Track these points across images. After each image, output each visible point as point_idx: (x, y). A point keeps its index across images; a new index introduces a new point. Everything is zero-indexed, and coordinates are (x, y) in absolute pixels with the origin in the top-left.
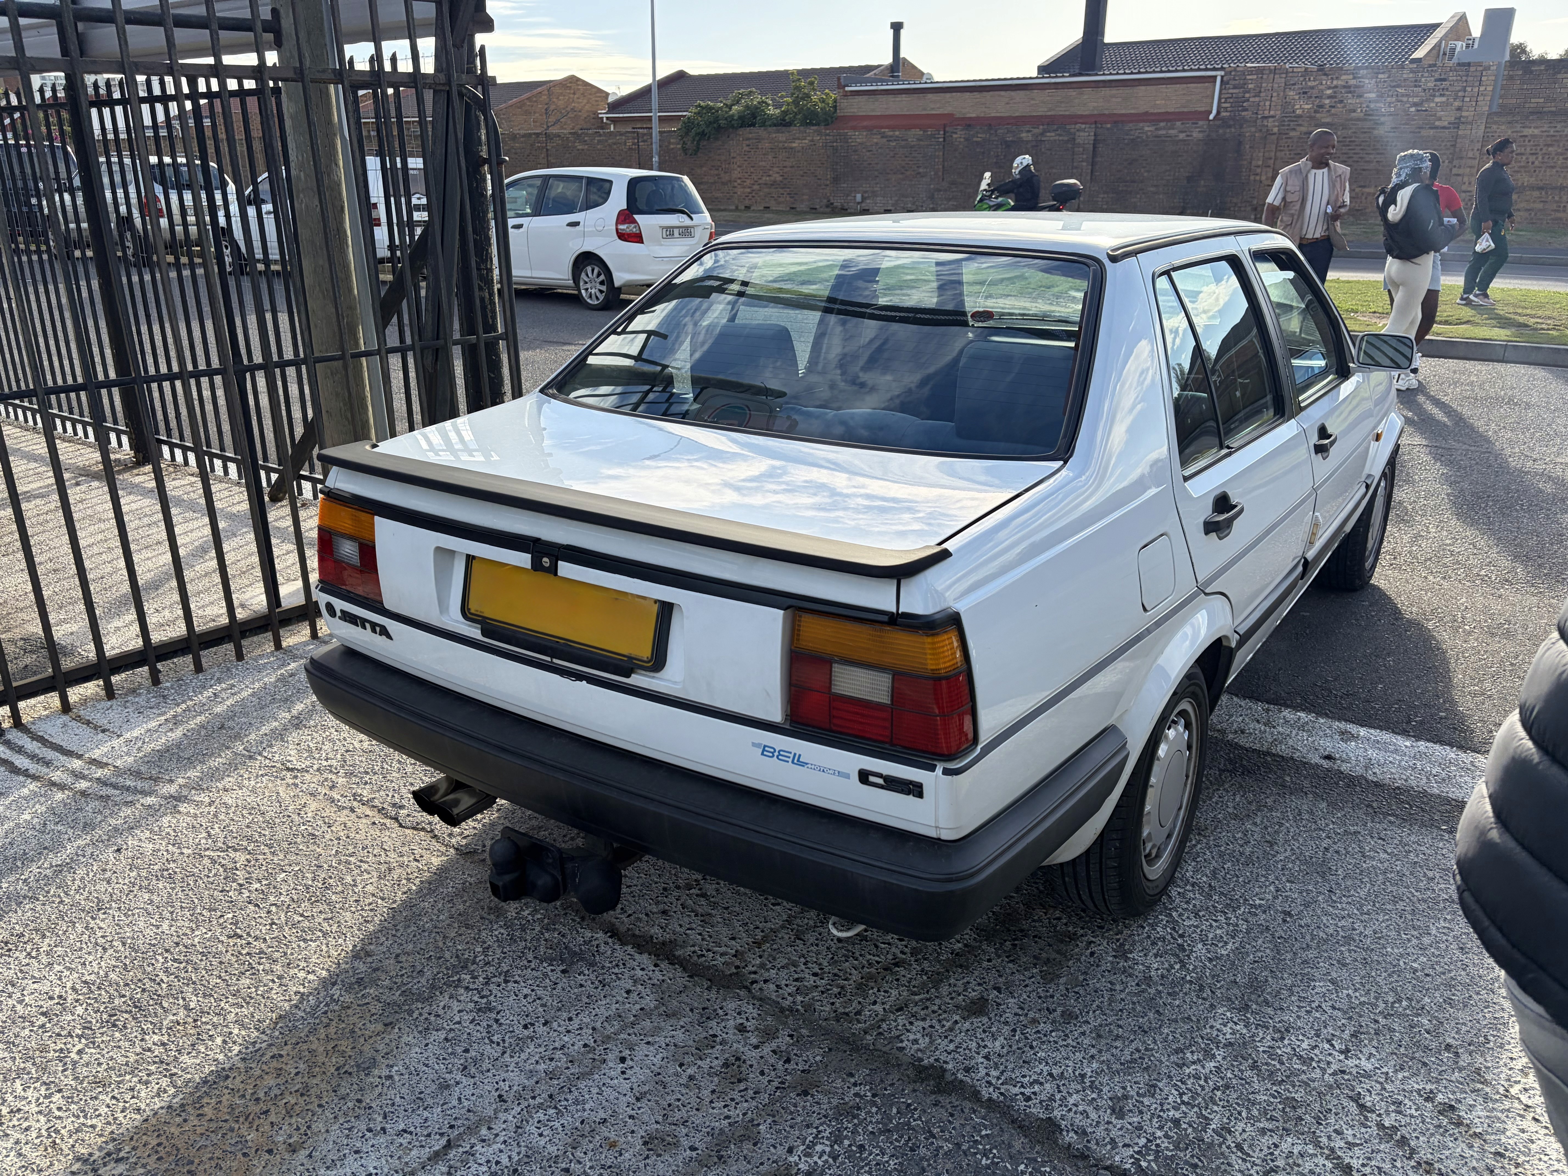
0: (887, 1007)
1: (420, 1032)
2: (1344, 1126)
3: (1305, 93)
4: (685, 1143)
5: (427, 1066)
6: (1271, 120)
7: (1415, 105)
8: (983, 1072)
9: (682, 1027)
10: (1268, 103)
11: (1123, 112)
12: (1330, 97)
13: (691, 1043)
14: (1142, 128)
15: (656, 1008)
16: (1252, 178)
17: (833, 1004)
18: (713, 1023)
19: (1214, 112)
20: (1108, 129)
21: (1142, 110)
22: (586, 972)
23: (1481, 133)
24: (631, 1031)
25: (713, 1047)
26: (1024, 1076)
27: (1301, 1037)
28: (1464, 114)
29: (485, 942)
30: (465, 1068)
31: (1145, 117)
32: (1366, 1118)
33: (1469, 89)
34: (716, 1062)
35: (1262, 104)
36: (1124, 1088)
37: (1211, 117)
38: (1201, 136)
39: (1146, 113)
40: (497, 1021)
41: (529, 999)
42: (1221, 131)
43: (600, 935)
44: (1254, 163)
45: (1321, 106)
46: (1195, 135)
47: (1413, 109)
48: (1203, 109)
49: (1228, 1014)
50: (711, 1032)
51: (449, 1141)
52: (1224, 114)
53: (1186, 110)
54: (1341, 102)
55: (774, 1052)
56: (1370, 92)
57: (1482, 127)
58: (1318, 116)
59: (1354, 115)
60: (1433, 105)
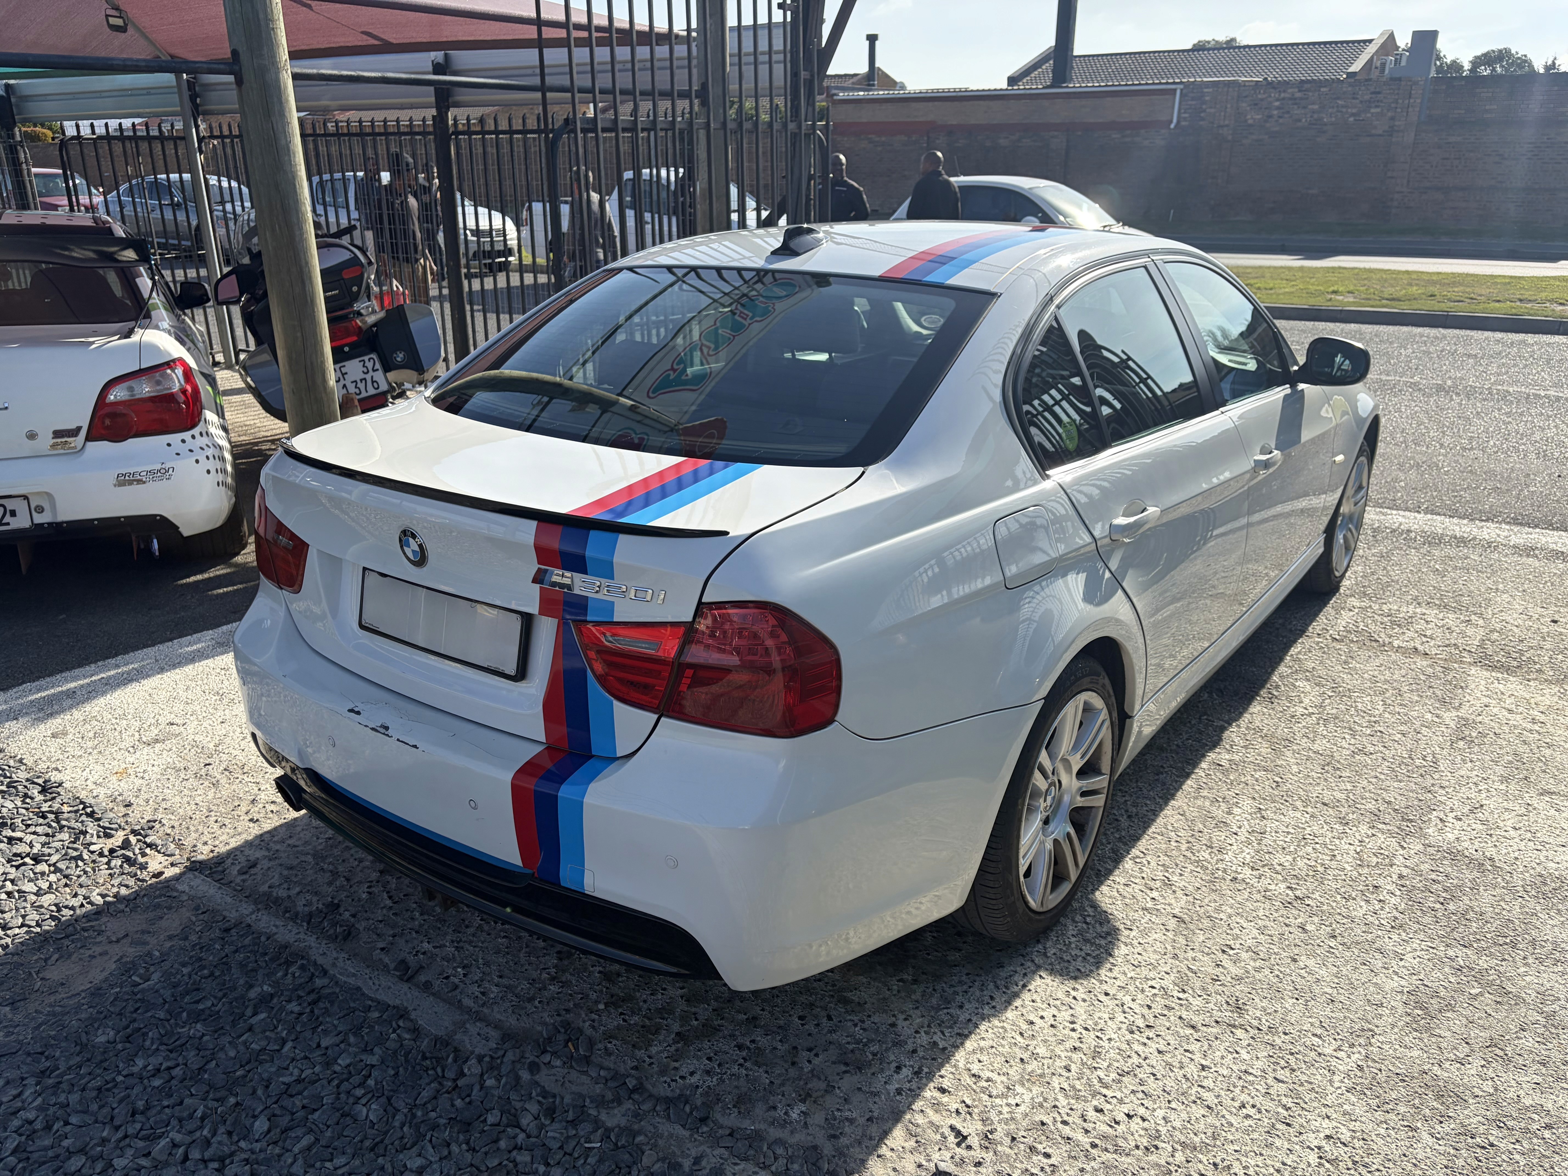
3: (1255, 104)
6: (1226, 129)
7: (1353, 115)
10: (1222, 114)
11: (1092, 121)
12: (1278, 108)
14: (1110, 135)
16: (1209, 180)
19: (1175, 120)
20: (1079, 136)
21: (1109, 119)
23: (1411, 140)
28: (1397, 123)
31: (1113, 125)
33: (1400, 101)
35: (1217, 114)
37: (1172, 126)
38: (1163, 143)
39: (1115, 122)
42: (1181, 139)
44: (1210, 167)
45: (1270, 117)
46: (1158, 142)
47: (1351, 119)
48: (1164, 118)
53: (1148, 119)
54: (1288, 112)
56: (1313, 104)
57: (1413, 134)
58: (1268, 125)
59: (1299, 124)
60: (1369, 115)
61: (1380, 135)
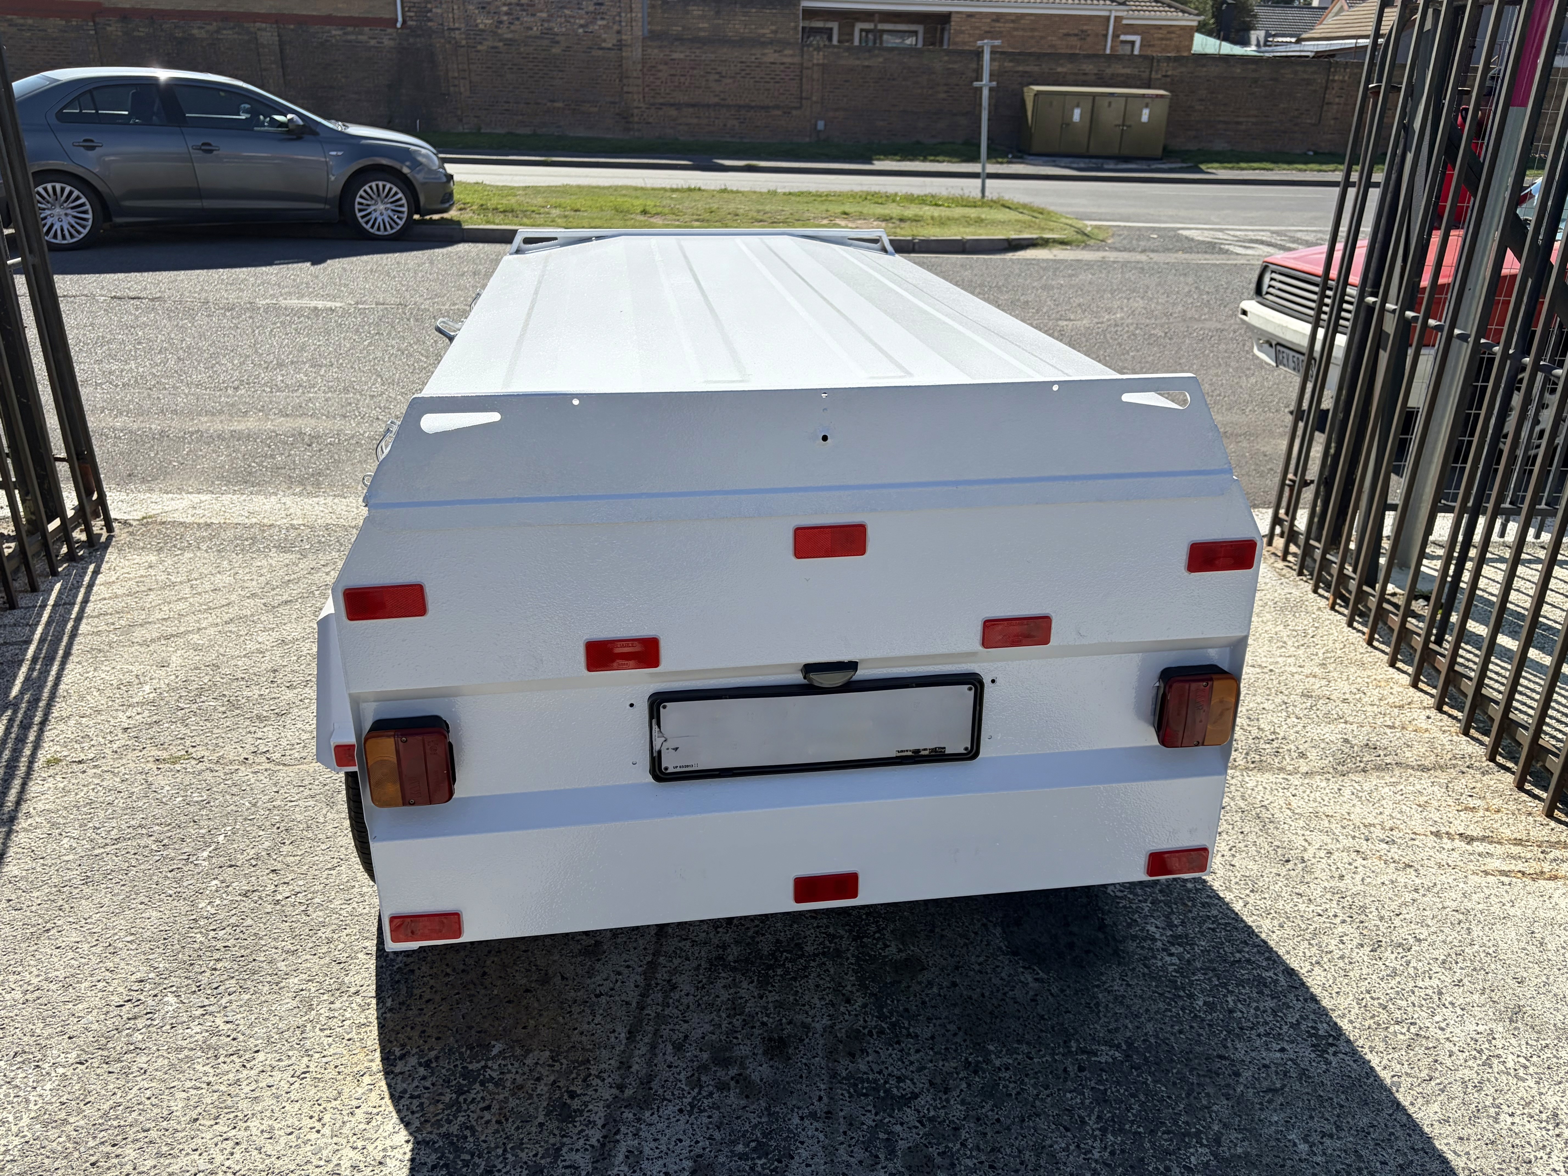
3: (483, 8)
6: (457, 32)
7: (582, 26)
10: (450, 15)
11: (304, 13)
12: (507, 14)
14: (329, 32)
16: (452, 89)
19: (400, 19)
20: (292, 30)
21: (324, 12)
23: (639, 55)
28: (624, 37)
31: (329, 20)
33: (623, 15)
35: (445, 15)
37: (399, 25)
38: (392, 43)
39: (330, 17)
42: (411, 40)
44: (450, 74)
45: (501, 22)
46: (387, 42)
47: (581, 30)
48: (388, 16)
52: (410, 23)
53: (370, 16)
54: (518, 19)
56: (541, 11)
57: (640, 50)
58: (500, 31)
59: (530, 33)
60: (597, 27)
61: (609, 49)
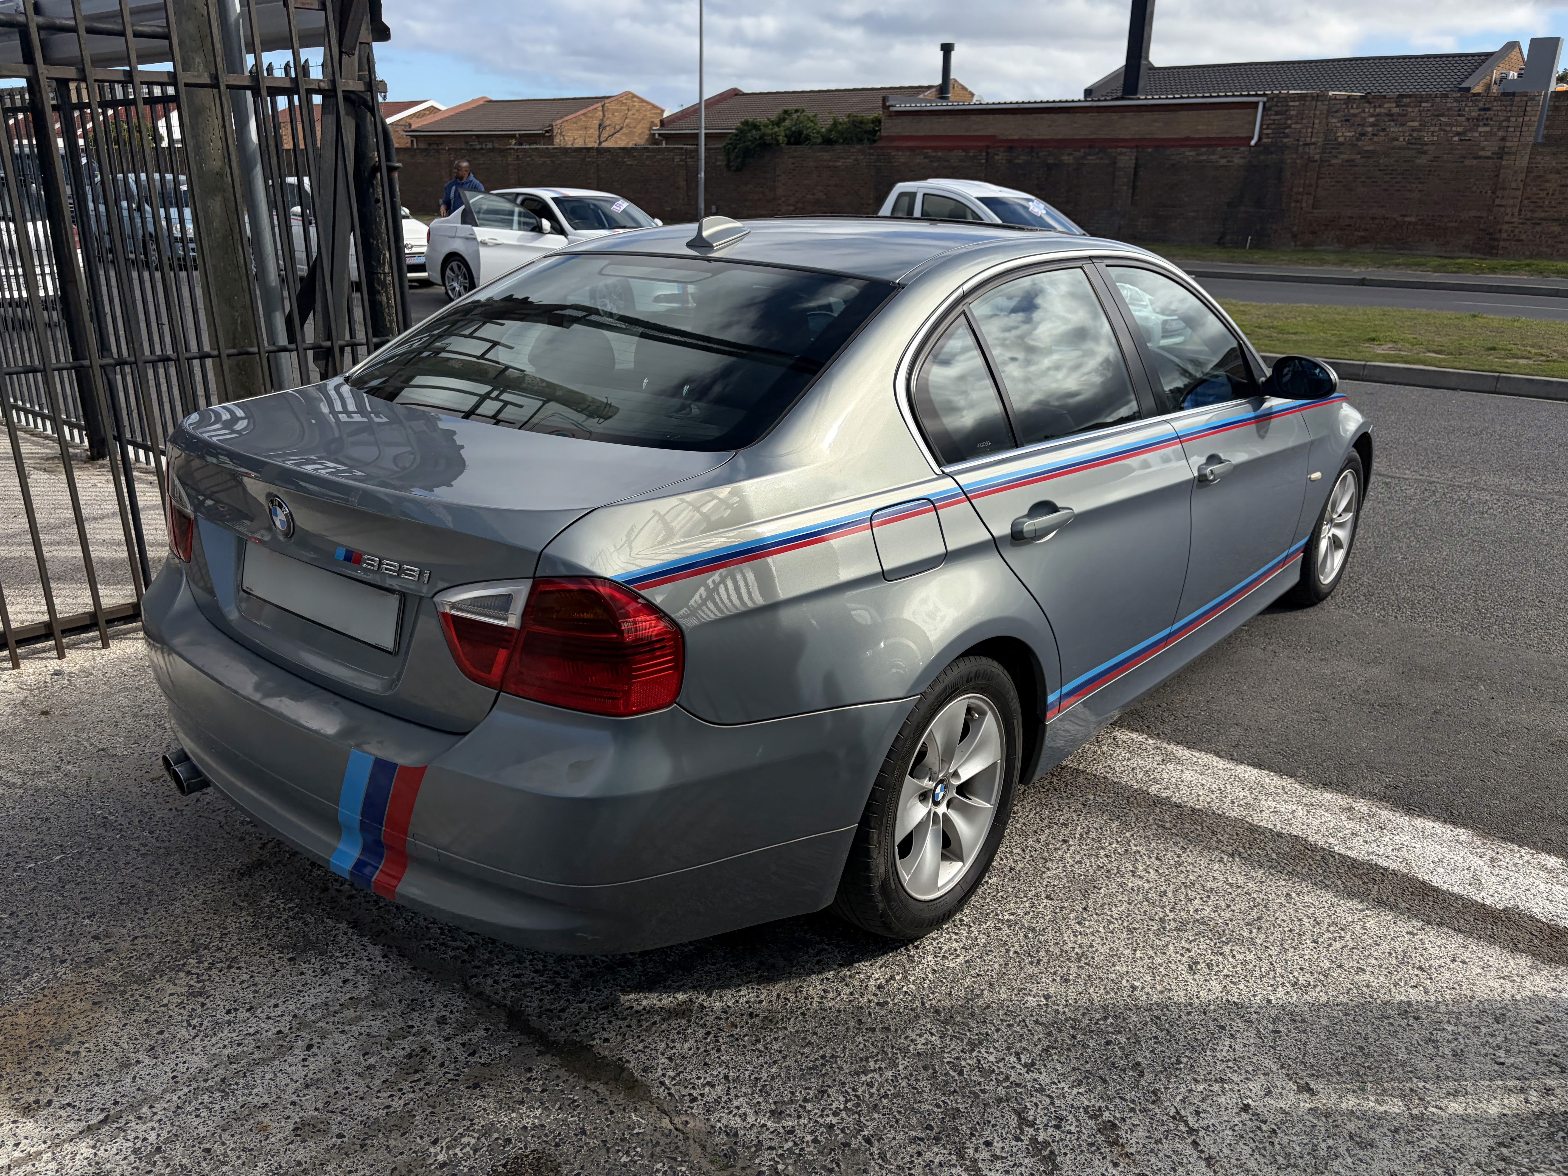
0: (593, 1005)
1: (124, 1013)
2: (997, 1139)
3: (1347, 120)
4: (335, 1129)
5: (116, 1044)
7: (1458, 134)
8: (660, 1072)
9: (384, 1017)
11: (1165, 136)
13: (385, 1033)
14: (1183, 153)
15: (366, 997)
17: (541, 1000)
18: (416, 1014)
19: (1256, 137)
20: (1149, 153)
21: (1183, 135)
22: (313, 961)
23: (1525, 164)
24: (331, 1019)
25: (405, 1038)
26: (699, 1078)
27: (991, 1050)
28: (1508, 144)
29: (225, 928)
30: (153, 1048)
31: (1186, 142)
32: (1022, 1132)
33: (1513, 119)
34: (401, 1053)
35: (1303, 131)
36: (792, 1093)
37: (1253, 143)
38: (1241, 162)
39: (1187, 139)
40: (203, 1005)
41: (245, 985)
42: (1262, 157)
43: (343, 926)
44: (1294, 190)
45: (1363, 134)
47: (1456, 139)
48: (1244, 136)
49: (929, 1026)
50: (410, 1023)
51: (107, 1117)
52: (1265, 140)
53: (1227, 136)
54: (1384, 130)
55: (463, 1045)
56: (1413, 121)
57: (1527, 158)
58: (1360, 143)
60: (1476, 134)
61: (1488, 158)
